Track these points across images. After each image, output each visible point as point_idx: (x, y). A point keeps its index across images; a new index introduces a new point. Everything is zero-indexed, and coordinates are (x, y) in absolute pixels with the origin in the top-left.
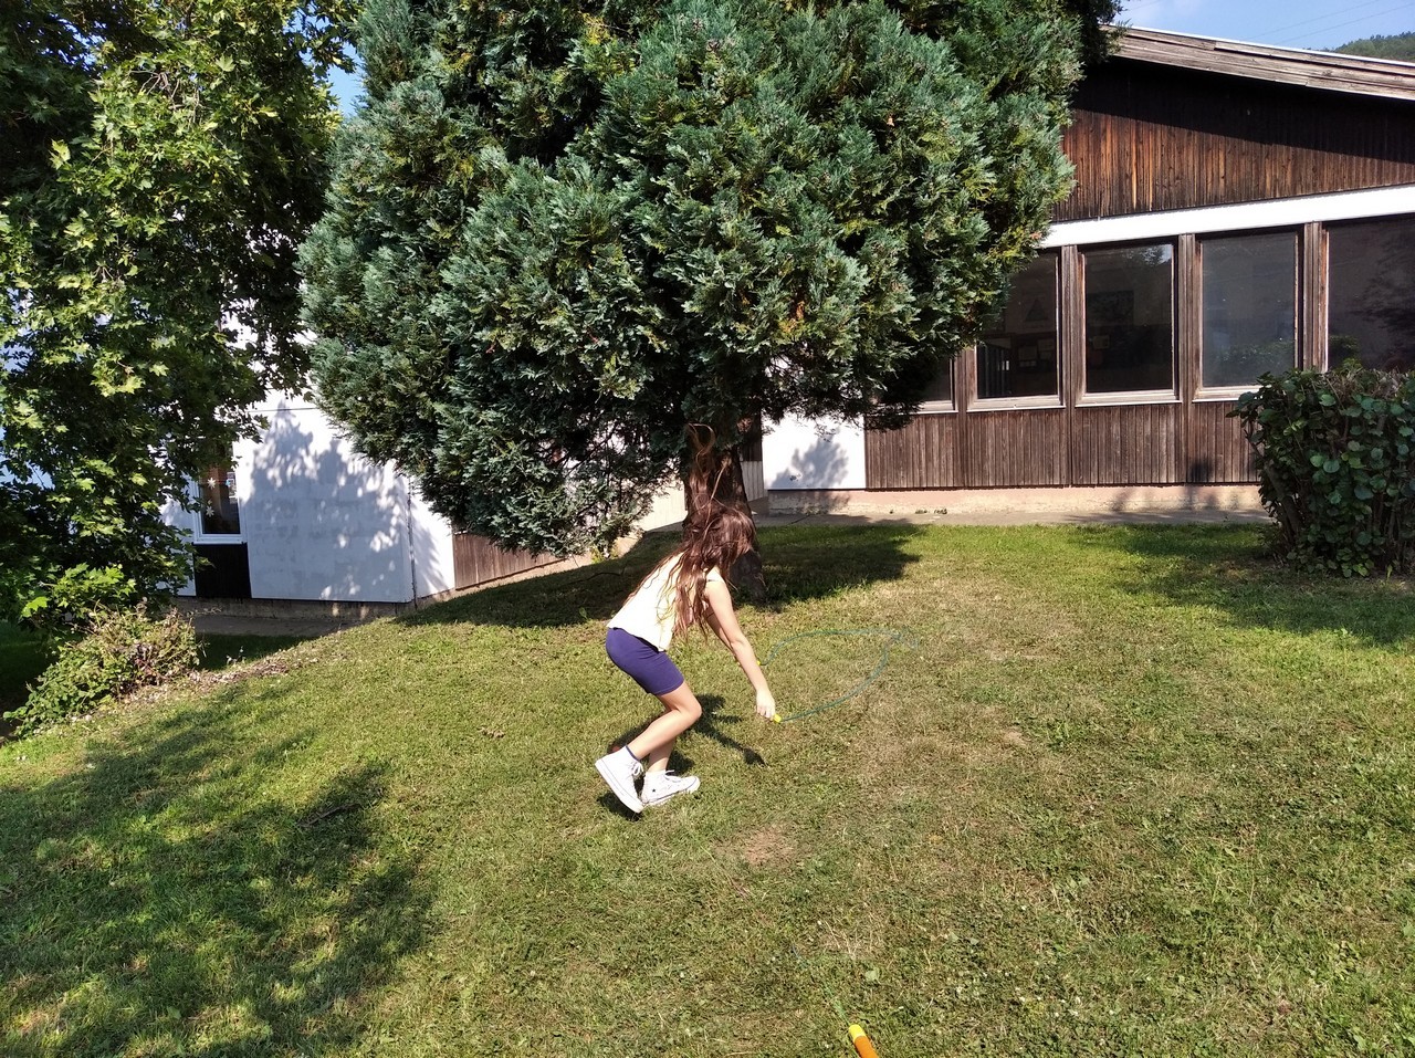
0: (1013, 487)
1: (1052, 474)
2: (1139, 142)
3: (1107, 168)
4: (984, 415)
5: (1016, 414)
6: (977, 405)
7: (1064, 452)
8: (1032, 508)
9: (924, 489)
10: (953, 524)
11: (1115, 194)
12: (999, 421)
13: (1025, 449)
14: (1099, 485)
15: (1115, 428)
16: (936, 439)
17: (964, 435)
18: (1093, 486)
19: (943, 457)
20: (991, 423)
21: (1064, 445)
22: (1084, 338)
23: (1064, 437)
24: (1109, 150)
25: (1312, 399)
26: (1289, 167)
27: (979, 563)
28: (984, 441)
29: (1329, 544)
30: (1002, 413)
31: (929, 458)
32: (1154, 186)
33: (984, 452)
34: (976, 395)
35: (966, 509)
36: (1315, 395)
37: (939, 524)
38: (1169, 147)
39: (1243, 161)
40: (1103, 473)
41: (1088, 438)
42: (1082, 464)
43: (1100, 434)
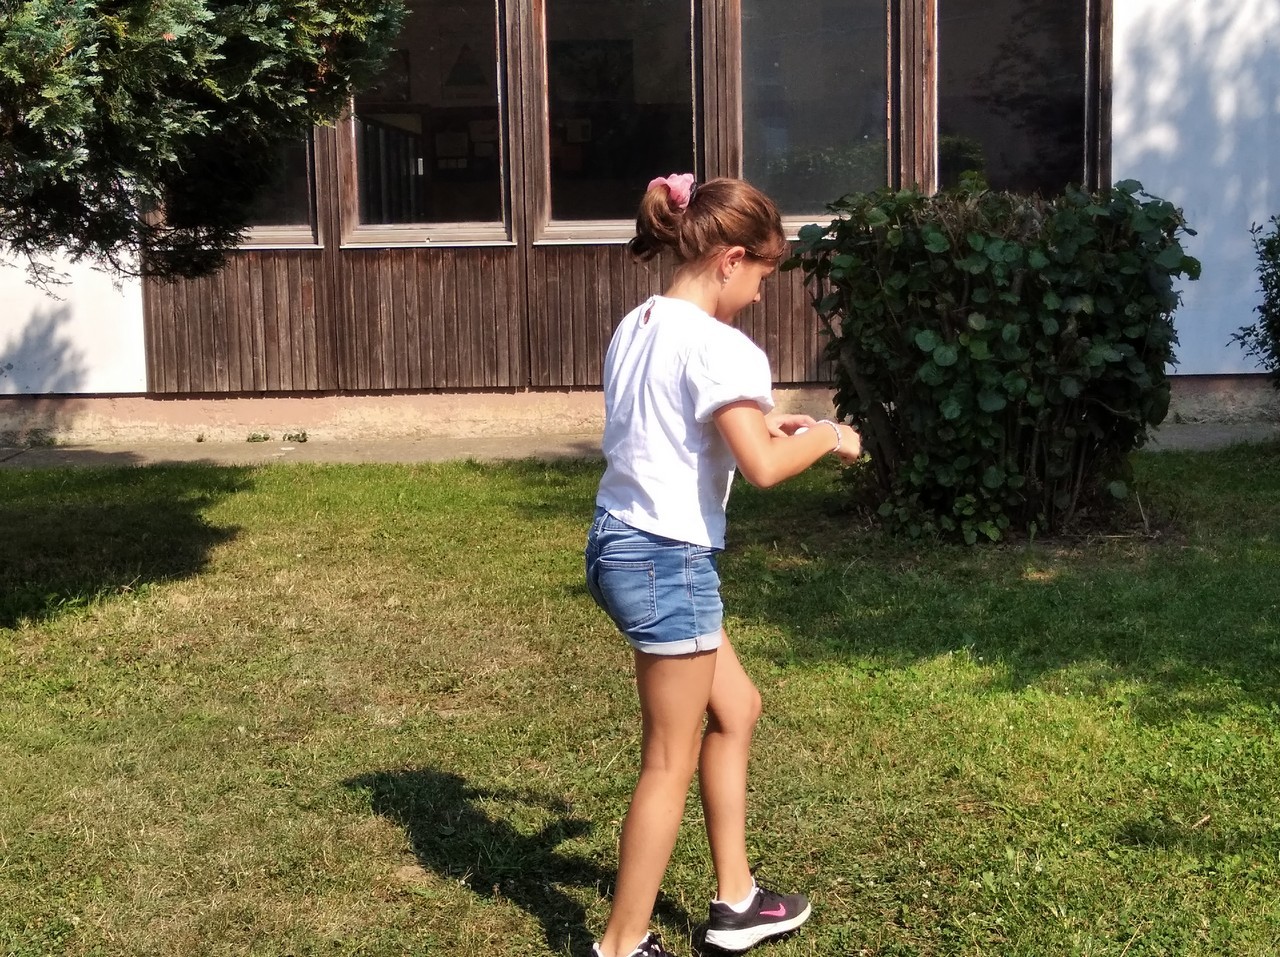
0: (425, 391)
1: (494, 367)
4: (372, 255)
5: (429, 255)
6: (358, 235)
7: (516, 327)
8: (462, 430)
9: (261, 395)
10: (318, 461)
12: (399, 267)
13: (448, 320)
14: (577, 388)
15: (602, 286)
16: (283, 300)
17: (336, 293)
18: (565, 389)
19: (298, 333)
20: (387, 270)
21: (515, 315)
22: (546, 119)
23: (515, 299)
25: (913, 240)
27: (362, 536)
28: (373, 305)
29: (941, 488)
30: (403, 253)
31: (271, 335)
33: (373, 324)
34: (355, 218)
35: (342, 432)
36: (917, 232)
37: (292, 463)
40: (582, 366)
41: (555, 301)
42: (546, 349)
43: (576, 295)
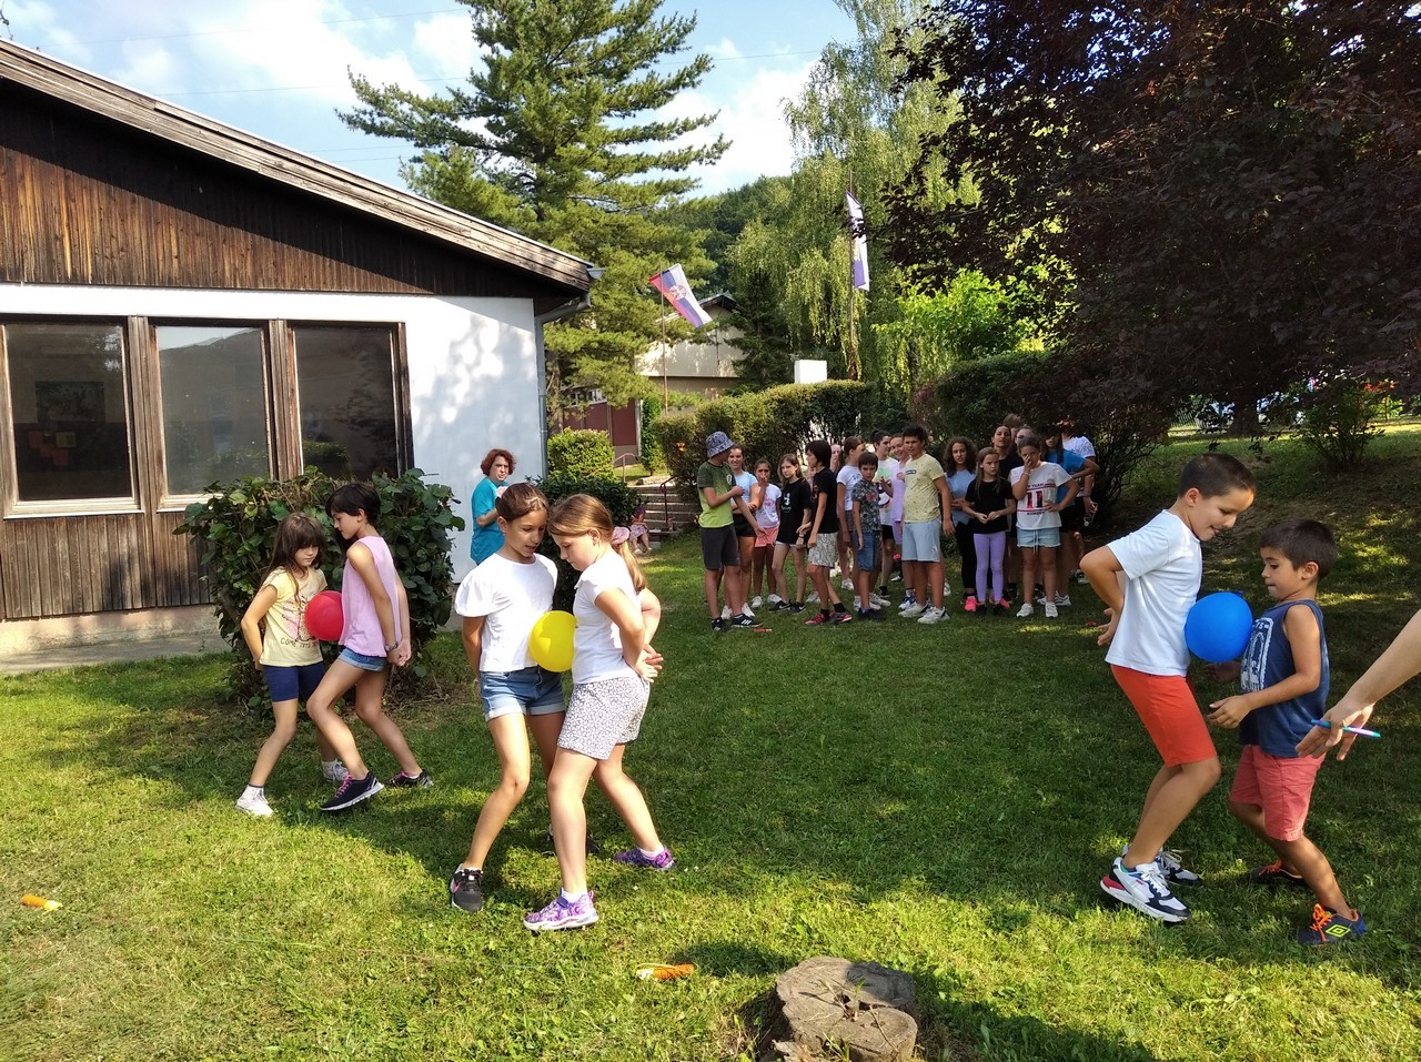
2: (69, 198)
3: (29, 223)
11: (42, 256)
14: (44, 617)
15: (62, 545)
18: (36, 618)
24: (29, 202)
25: (264, 512)
26: (249, 258)
32: (94, 255)
38: (109, 211)
39: (198, 242)
40: (48, 601)
41: (24, 558)
42: (17, 591)
43: (40, 553)
